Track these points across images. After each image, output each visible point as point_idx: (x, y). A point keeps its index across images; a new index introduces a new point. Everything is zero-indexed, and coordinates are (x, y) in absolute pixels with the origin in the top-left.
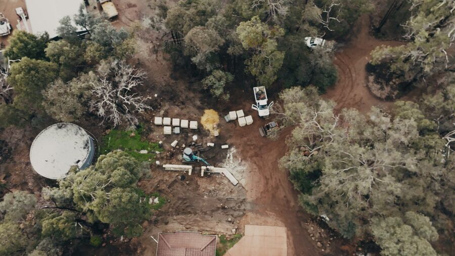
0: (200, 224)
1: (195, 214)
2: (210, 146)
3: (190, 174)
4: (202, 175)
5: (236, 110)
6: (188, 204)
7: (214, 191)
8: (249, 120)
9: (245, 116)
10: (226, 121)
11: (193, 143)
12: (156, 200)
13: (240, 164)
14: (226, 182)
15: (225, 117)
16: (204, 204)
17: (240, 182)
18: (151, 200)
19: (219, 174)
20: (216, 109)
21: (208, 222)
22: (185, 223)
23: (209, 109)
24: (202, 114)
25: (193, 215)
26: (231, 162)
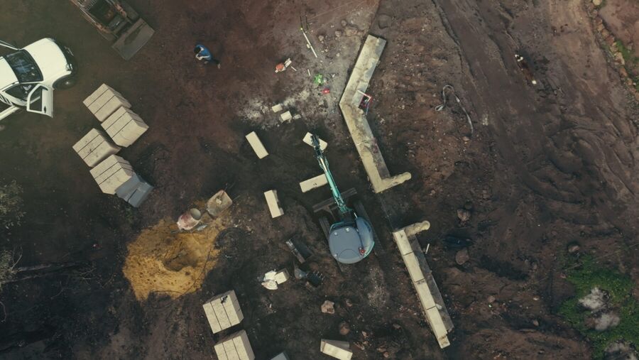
0: (594, 91)
1: (567, 125)
2: (281, 205)
3: (426, 226)
4: (408, 176)
5: (83, 169)
6: (549, 170)
7: (447, 100)
8: (103, 101)
9: (97, 124)
10: (149, 196)
11: (299, 274)
12: (592, 301)
13: (300, 60)
14: (389, 79)
15: (135, 202)
16: (514, 112)
17: (365, 26)
18: (605, 321)
19: (372, 121)
20: (116, 258)
21: (572, 68)
22: (622, 147)
23: (127, 284)
24: (159, 300)
25: (578, 132)
26: (305, 94)
